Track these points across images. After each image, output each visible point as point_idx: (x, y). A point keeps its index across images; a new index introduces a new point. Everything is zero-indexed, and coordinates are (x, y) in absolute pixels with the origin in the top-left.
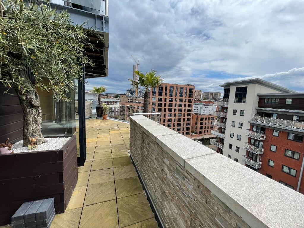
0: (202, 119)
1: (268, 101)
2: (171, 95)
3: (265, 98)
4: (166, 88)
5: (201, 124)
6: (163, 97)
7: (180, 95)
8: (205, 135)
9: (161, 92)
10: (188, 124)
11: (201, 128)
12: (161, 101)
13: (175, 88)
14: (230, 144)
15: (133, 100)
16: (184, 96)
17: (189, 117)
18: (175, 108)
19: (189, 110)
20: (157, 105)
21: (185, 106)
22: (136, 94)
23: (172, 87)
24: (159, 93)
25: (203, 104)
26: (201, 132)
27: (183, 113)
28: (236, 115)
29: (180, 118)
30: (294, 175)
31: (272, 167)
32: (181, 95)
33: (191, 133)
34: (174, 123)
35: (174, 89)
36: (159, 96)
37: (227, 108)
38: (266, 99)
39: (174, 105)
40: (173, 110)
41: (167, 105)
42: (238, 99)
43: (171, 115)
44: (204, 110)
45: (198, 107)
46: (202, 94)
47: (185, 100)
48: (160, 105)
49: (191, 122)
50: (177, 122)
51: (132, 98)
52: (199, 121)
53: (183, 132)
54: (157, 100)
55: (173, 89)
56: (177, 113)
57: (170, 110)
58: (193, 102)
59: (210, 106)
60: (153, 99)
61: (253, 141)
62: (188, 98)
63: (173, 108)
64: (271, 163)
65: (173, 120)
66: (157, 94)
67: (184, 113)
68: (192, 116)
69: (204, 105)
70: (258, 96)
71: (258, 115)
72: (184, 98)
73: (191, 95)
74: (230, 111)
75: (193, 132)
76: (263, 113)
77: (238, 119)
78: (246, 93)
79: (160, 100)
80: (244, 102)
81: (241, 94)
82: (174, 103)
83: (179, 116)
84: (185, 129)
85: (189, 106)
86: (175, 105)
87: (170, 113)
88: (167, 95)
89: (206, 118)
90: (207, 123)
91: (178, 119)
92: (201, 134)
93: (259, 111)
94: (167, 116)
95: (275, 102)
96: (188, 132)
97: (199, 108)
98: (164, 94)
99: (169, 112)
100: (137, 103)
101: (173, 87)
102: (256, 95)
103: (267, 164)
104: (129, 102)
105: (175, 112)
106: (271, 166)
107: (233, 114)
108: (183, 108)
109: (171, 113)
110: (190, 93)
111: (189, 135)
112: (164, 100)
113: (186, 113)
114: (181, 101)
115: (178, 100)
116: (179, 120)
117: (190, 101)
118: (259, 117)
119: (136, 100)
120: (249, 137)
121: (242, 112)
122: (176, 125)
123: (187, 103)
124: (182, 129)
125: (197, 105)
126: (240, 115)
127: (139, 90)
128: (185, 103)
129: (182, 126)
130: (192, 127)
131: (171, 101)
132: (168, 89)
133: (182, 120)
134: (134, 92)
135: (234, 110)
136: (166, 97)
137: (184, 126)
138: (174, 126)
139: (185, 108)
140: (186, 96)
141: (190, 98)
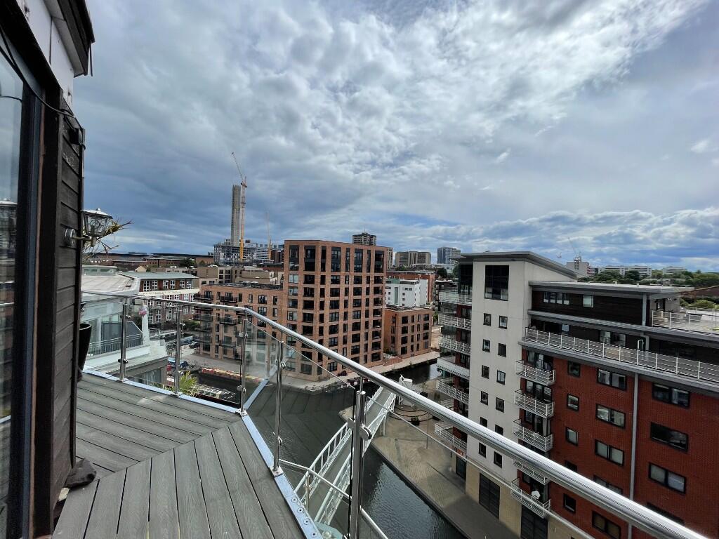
0: (405, 320)
2: (335, 269)
3: (543, 293)
4: (324, 252)
5: (404, 330)
6: (318, 274)
7: (355, 266)
8: (413, 355)
9: (311, 260)
10: (376, 334)
11: (404, 341)
12: (313, 282)
13: (344, 251)
14: (483, 391)
16: (364, 269)
17: (378, 318)
18: (346, 298)
19: (377, 302)
20: (301, 292)
21: (368, 293)
22: (241, 254)
23: (336, 249)
24: (306, 263)
25: (401, 280)
26: (404, 351)
27: (363, 308)
28: (490, 325)
29: (358, 321)
30: (620, 461)
31: (576, 445)
32: (358, 266)
33: (383, 355)
34: (345, 334)
35: (343, 254)
36: (306, 270)
37: (469, 308)
38: (545, 294)
39: (342, 292)
40: (342, 304)
41: (327, 292)
42: (491, 291)
43: (337, 316)
44: (404, 294)
45: (390, 288)
46: (394, 255)
47: (368, 278)
48: (308, 292)
49: (382, 329)
50: (350, 333)
51: (229, 268)
52: (400, 325)
53: (366, 354)
55: (339, 255)
56: (351, 310)
57: (335, 305)
58: (384, 281)
59: (416, 285)
60: (291, 277)
61: (530, 386)
62: (373, 274)
63: (342, 298)
64: (573, 436)
65: (341, 328)
66: (302, 265)
67: (367, 308)
68: (384, 314)
69: (402, 283)
70: (530, 285)
71: (534, 327)
72: (364, 274)
73: (379, 266)
75: (387, 352)
76: (543, 322)
77: (495, 335)
79: (309, 280)
80: (506, 299)
81: (498, 281)
82: (342, 286)
83: (355, 317)
84: (370, 347)
85: (377, 291)
86: (347, 291)
87: (333, 311)
88: (326, 269)
89: (413, 317)
90: (416, 329)
91: (353, 324)
92: (404, 356)
93: (535, 318)
94: (327, 319)
96: (376, 353)
97: (393, 291)
98: (318, 265)
99: (331, 308)
100: (245, 285)
101: (340, 248)
102: (526, 284)
103: (564, 438)
104: (221, 278)
105: (345, 307)
106: (573, 443)
107: (485, 324)
108: (363, 297)
109: (337, 310)
110: (378, 263)
111: (380, 359)
112: (319, 280)
113: (372, 307)
114: (358, 280)
115: (352, 279)
116: (356, 327)
117: (377, 280)
118: (536, 332)
119: (241, 273)
120: (522, 378)
121: (503, 319)
122: (350, 340)
123: (372, 286)
124: (362, 349)
125: (388, 282)
126: (500, 327)
127: (248, 244)
128: (368, 286)
129: (362, 341)
130: (385, 341)
131: (336, 281)
132: (329, 253)
133: (363, 326)
134: (236, 250)
135: (486, 315)
136: (323, 274)
137: (367, 339)
138: (345, 342)
139: (367, 297)
140: (369, 270)
141: (377, 274)
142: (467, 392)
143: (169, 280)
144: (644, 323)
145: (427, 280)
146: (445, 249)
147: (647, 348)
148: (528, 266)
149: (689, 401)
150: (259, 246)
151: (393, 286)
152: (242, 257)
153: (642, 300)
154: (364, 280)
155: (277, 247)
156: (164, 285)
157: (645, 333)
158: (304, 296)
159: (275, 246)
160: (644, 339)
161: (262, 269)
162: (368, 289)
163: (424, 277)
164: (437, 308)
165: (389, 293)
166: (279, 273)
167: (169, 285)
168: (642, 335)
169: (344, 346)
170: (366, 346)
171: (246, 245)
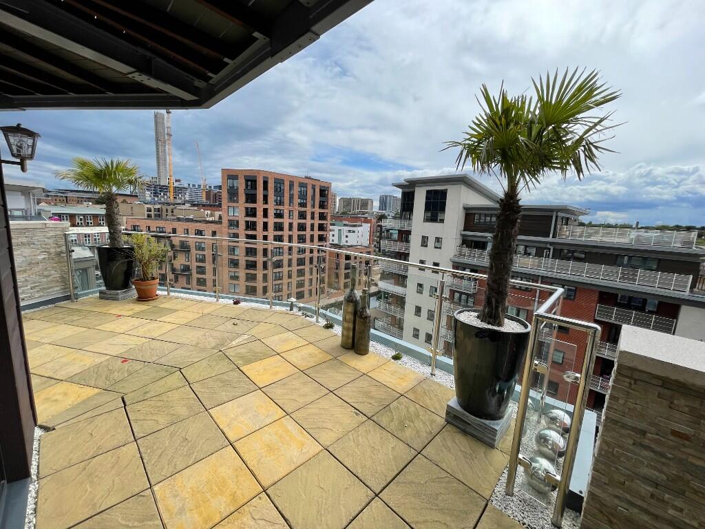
0: (347, 257)
1: (480, 219)
2: (278, 202)
3: (475, 214)
4: (265, 183)
5: (346, 267)
6: (260, 206)
7: (299, 201)
9: (252, 192)
11: (347, 276)
12: (255, 215)
13: (287, 184)
14: (416, 306)
15: (164, 213)
16: (309, 205)
17: (322, 254)
18: (291, 233)
19: (321, 238)
20: (242, 225)
21: (312, 229)
22: (171, 194)
23: (279, 182)
24: (247, 195)
25: (344, 222)
26: (346, 286)
27: (308, 244)
28: (427, 246)
29: (302, 256)
32: (302, 201)
33: (326, 289)
34: (290, 269)
35: (286, 187)
36: (247, 202)
37: (409, 233)
38: (476, 216)
39: (286, 227)
40: (286, 239)
41: (271, 226)
42: (429, 214)
43: (281, 251)
44: (347, 237)
45: (334, 231)
46: (338, 200)
47: (313, 213)
48: (251, 226)
49: (326, 265)
50: (295, 268)
51: (158, 206)
52: (343, 262)
53: (310, 288)
54: (244, 213)
55: (282, 187)
56: (295, 245)
58: (329, 218)
59: (359, 228)
60: (231, 210)
61: (457, 295)
62: (317, 210)
63: (286, 233)
65: (285, 263)
66: (242, 197)
69: (345, 225)
70: (464, 208)
71: (465, 246)
72: (309, 209)
73: (323, 202)
74: (415, 240)
75: (330, 286)
76: (472, 241)
77: (430, 254)
78: (445, 203)
79: (251, 213)
80: (442, 221)
81: (436, 205)
82: (286, 221)
83: (299, 253)
84: (314, 281)
85: (321, 227)
86: (291, 225)
88: (269, 202)
91: (298, 259)
93: (465, 238)
95: (491, 221)
97: (336, 233)
98: (260, 197)
100: (179, 219)
101: (283, 180)
104: (149, 216)
105: (290, 242)
107: (422, 246)
108: (308, 233)
110: (323, 199)
111: (323, 293)
112: (262, 213)
113: (316, 243)
114: (302, 215)
115: (296, 214)
116: (301, 262)
117: (322, 217)
118: (466, 250)
119: (172, 212)
120: (450, 290)
121: (438, 240)
122: (294, 274)
123: (317, 222)
124: (307, 283)
125: (332, 224)
126: (435, 247)
127: (178, 183)
128: (312, 221)
129: (307, 276)
130: (329, 276)
131: (279, 215)
132: (271, 185)
133: (307, 262)
134: (164, 189)
135: (423, 237)
136: (266, 206)
137: (311, 274)
138: (290, 277)
139: (312, 233)
140: (313, 206)
141: (322, 211)
142: (403, 308)
143: (84, 215)
144: (551, 235)
145: (369, 225)
146: (386, 197)
147: (551, 256)
148: (463, 189)
149: (575, 294)
150: (191, 186)
151: (336, 228)
152: (172, 198)
153: (552, 217)
154: (309, 217)
155: (213, 188)
156: (78, 221)
157: (551, 244)
158: (246, 229)
159: (210, 187)
160: (549, 249)
161: (196, 208)
162: (312, 225)
163: (366, 221)
164: (377, 250)
165: (333, 235)
166: (216, 213)
167: (85, 221)
168: (549, 246)
169: (290, 280)
170: (311, 280)
171: (176, 184)
